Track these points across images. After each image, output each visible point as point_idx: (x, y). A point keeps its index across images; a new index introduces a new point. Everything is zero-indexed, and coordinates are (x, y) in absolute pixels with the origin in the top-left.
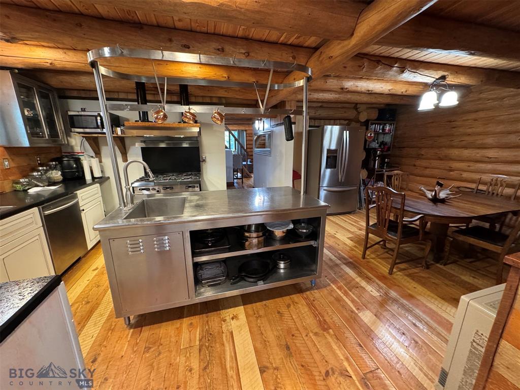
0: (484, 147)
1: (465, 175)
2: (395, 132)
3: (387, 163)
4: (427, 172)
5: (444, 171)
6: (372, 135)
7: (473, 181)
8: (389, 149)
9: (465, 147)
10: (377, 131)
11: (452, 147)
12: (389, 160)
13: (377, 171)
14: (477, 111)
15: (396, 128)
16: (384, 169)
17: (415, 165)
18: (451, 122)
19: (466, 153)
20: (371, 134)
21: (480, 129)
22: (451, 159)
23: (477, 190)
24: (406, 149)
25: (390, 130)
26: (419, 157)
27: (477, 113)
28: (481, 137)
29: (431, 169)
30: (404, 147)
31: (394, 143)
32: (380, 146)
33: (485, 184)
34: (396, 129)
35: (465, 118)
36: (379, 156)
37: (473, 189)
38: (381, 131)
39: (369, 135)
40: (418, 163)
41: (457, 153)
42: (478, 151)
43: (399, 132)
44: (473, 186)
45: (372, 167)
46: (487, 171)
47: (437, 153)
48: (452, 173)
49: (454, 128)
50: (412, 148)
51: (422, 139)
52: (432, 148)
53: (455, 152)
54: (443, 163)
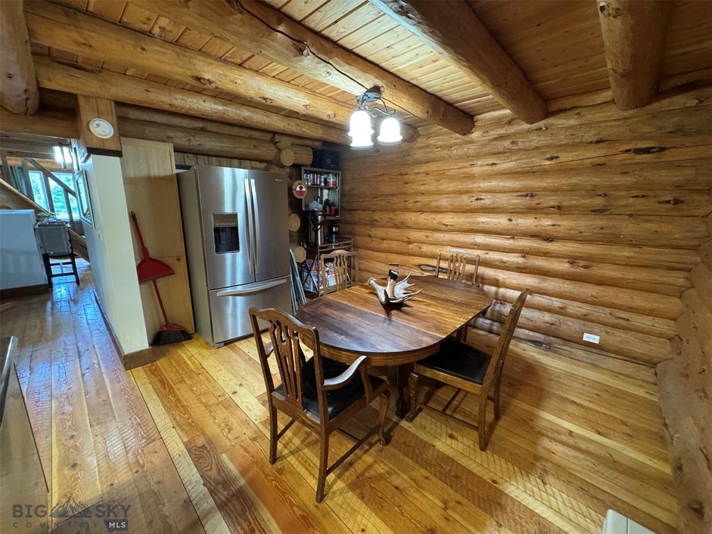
0: (438, 211)
1: (425, 248)
2: (342, 187)
3: (336, 233)
4: (385, 245)
5: (403, 243)
6: (304, 189)
7: (433, 257)
8: (336, 213)
9: (421, 211)
10: (317, 184)
11: (407, 210)
12: (337, 228)
13: (321, 248)
14: (428, 162)
15: (342, 180)
16: (332, 242)
17: (370, 236)
18: (401, 175)
19: (423, 218)
20: (301, 188)
21: (433, 187)
22: (409, 228)
23: (439, 268)
24: (357, 212)
25: (334, 183)
26: (373, 223)
27: (428, 164)
28: (435, 197)
29: (389, 241)
30: (355, 210)
31: (342, 203)
32: (324, 208)
33: (445, 259)
34: (343, 182)
35: (416, 171)
36: (321, 224)
37: (435, 267)
38: (323, 184)
39: (298, 189)
40: (374, 232)
41: (413, 218)
42: (433, 216)
43: (347, 188)
44: (434, 263)
45: (314, 241)
46: (445, 243)
47: (392, 219)
48: (411, 246)
49: (406, 183)
50: (364, 210)
51: (374, 198)
52: (387, 211)
53: (411, 217)
54: (400, 233)
